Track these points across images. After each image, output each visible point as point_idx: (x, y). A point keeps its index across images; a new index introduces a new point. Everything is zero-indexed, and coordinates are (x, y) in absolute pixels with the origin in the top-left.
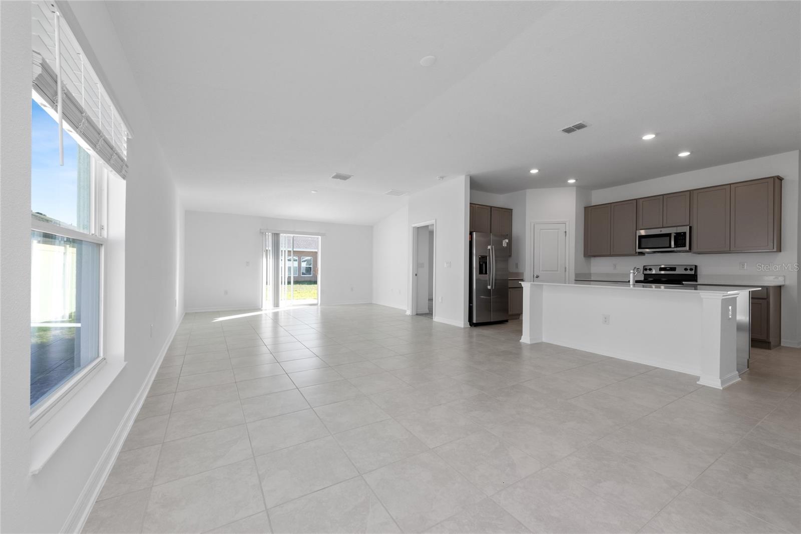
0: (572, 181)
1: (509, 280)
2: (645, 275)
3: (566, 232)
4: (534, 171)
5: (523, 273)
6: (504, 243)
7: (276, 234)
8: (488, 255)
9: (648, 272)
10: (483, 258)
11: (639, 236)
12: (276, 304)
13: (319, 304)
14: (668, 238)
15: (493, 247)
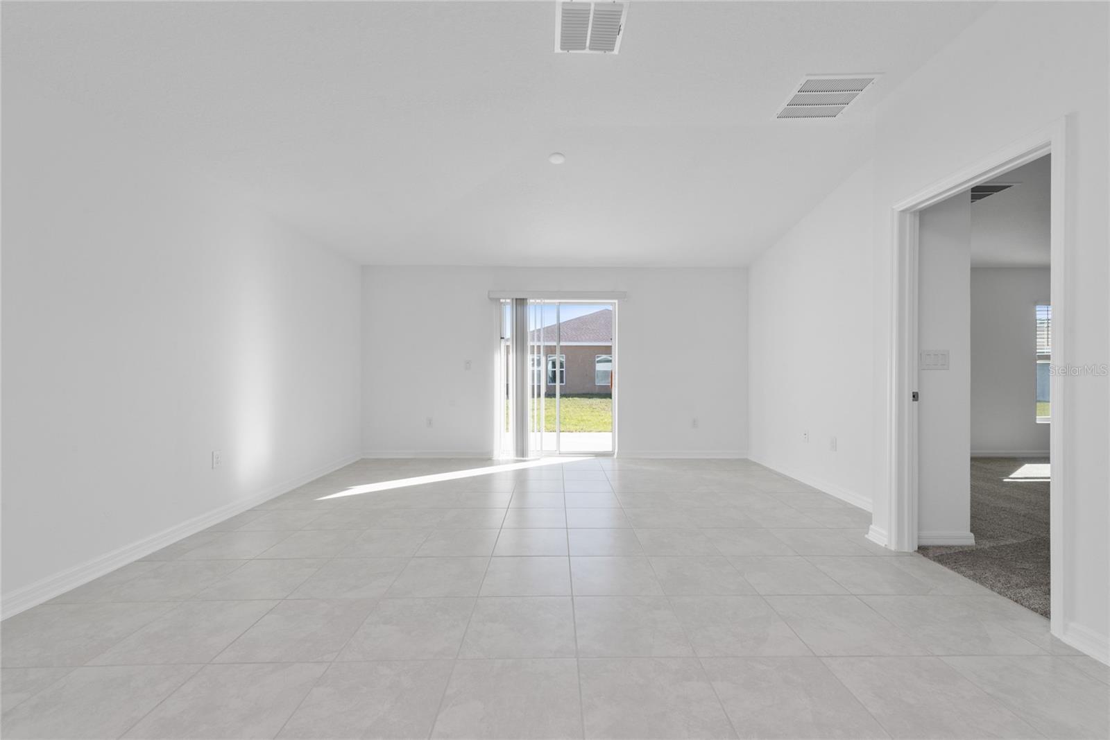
7: (521, 299)
12: (521, 451)
13: (615, 456)
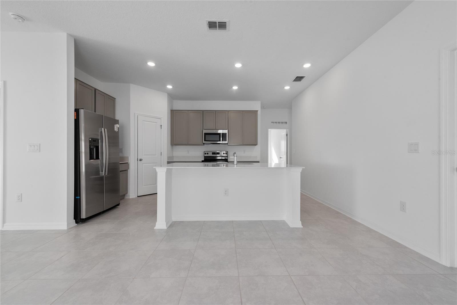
0: (170, 87)
1: (120, 164)
2: (205, 157)
3: (161, 126)
4: (151, 64)
5: (128, 157)
6: (115, 127)
8: (99, 138)
9: (206, 155)
10: (94, 141)
11: (205, 133)
14: (219, 135)
15: (106, 130)
